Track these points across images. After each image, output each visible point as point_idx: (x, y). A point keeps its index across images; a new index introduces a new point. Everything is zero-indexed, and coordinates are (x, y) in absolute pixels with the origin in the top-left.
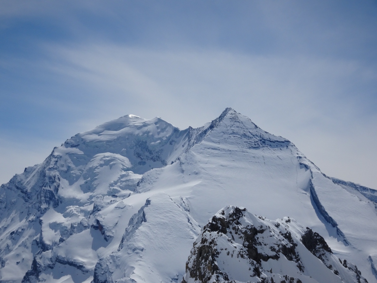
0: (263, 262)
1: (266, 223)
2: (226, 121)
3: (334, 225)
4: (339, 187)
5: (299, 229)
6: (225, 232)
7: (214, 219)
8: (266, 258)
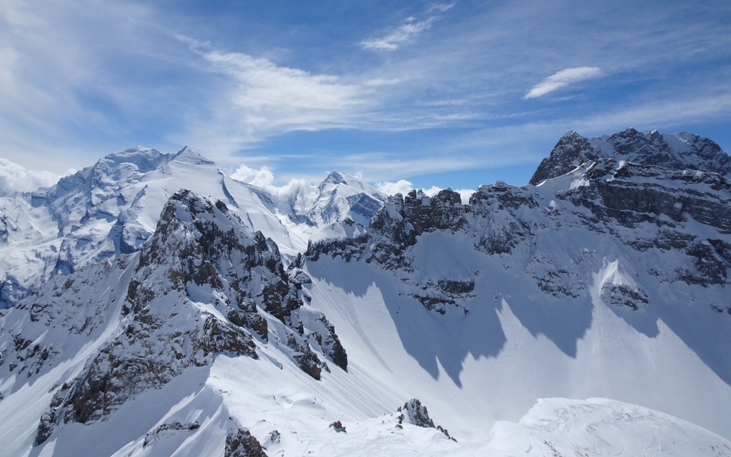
0: (197, 214)
1: (199, 197)
2: (186, 152)
3: (233, 199)
4: (235, 183)
5: (214, 200)
6: (180, 200)
7: (175, 194)
8: (199, 212)
